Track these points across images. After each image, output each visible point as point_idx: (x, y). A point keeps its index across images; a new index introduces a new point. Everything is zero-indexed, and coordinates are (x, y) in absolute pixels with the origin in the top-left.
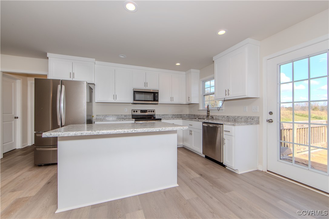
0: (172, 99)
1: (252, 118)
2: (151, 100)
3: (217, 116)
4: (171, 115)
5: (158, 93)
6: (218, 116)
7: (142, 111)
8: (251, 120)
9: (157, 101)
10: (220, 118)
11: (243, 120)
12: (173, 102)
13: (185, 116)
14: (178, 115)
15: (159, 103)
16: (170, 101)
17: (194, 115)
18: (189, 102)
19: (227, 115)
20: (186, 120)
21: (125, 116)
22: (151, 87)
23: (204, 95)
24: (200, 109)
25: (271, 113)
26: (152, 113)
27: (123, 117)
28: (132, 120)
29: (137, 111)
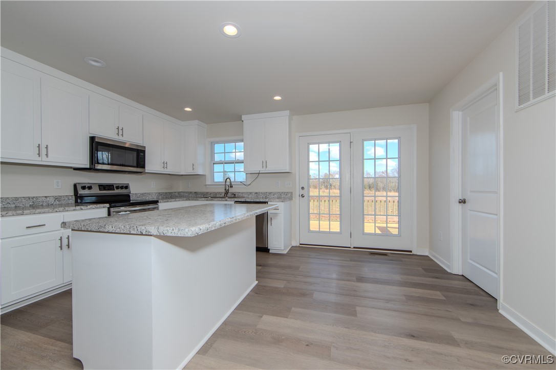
0: (165, 164)
1: (286, 193)
2: (131, 164)
3: (239, 193)
4: (156, 195)
5: (144, 152)
6: (242, 193)
7: (102, 187)
8: (285, 196)
9: (143, 167)
10: (246, 196)
11: (276, 196)
12: (167, 170)
13: (177, 194)
14: (166, 193)
15: (146, 171)
16: (162, 169)
17: (195, 192)
18: (193, 171)
19: (256, 191)
20: (198, 200)
21: (57, 198)
22: (130, 139)
23: (214, 164)
24: (207, 184)
25: (303, 188)
26: (123, 191)
27: (51, 200)
28: (74, 208)
29: (90, 188)
